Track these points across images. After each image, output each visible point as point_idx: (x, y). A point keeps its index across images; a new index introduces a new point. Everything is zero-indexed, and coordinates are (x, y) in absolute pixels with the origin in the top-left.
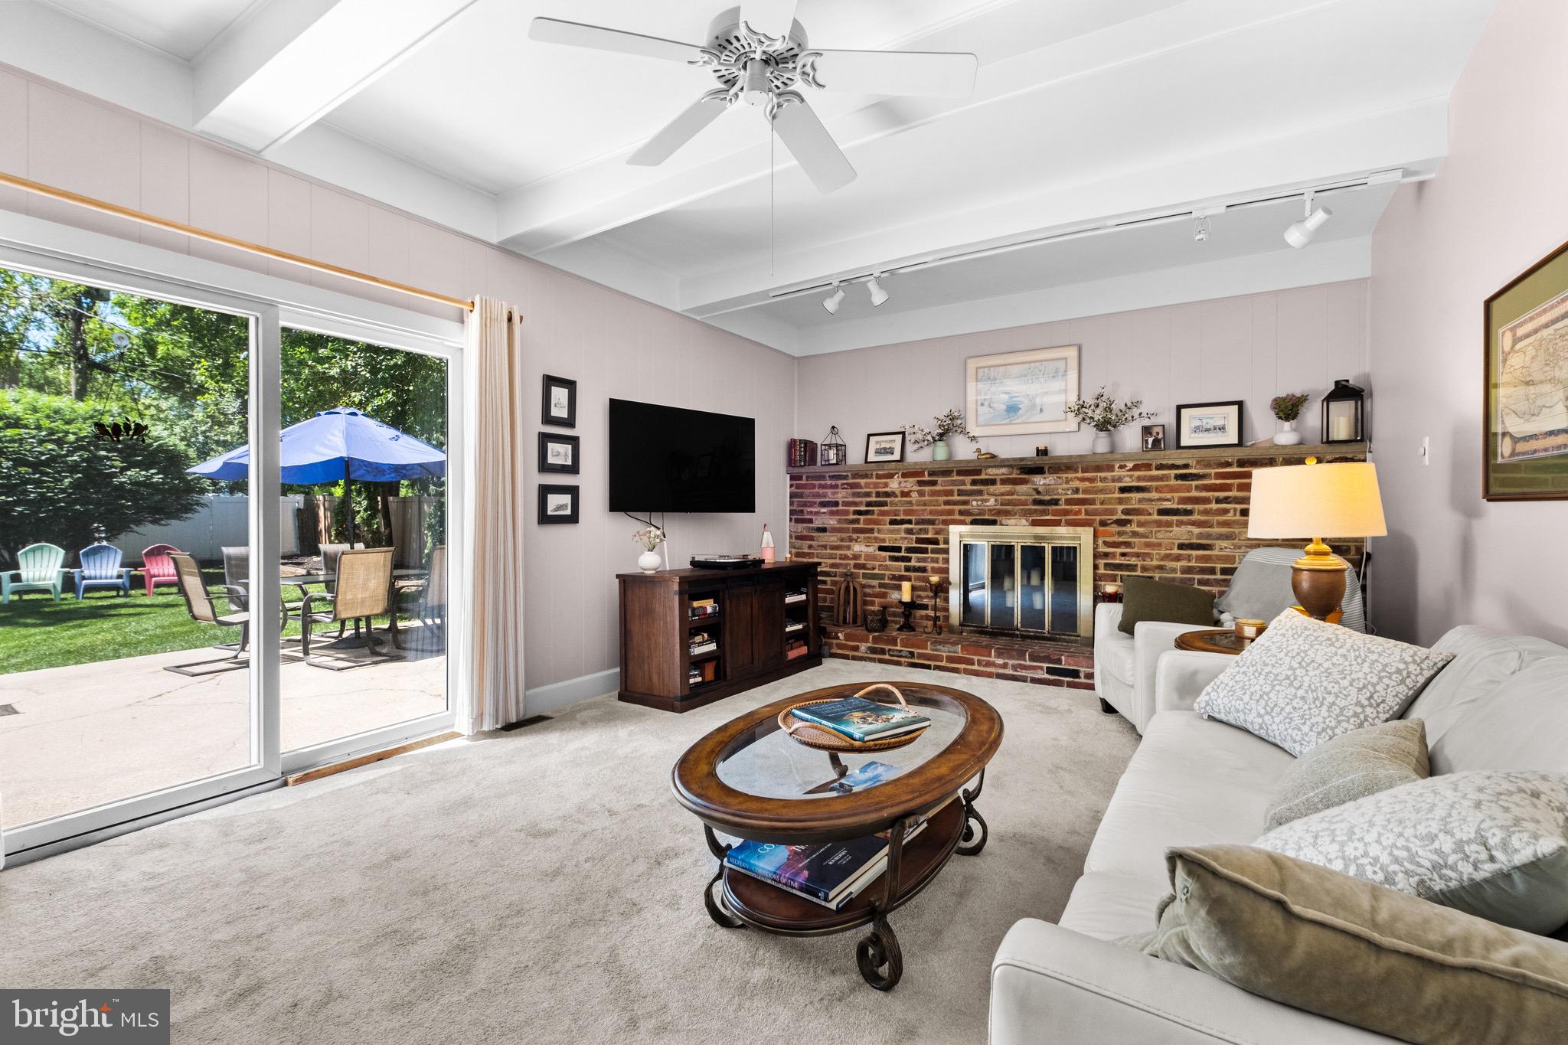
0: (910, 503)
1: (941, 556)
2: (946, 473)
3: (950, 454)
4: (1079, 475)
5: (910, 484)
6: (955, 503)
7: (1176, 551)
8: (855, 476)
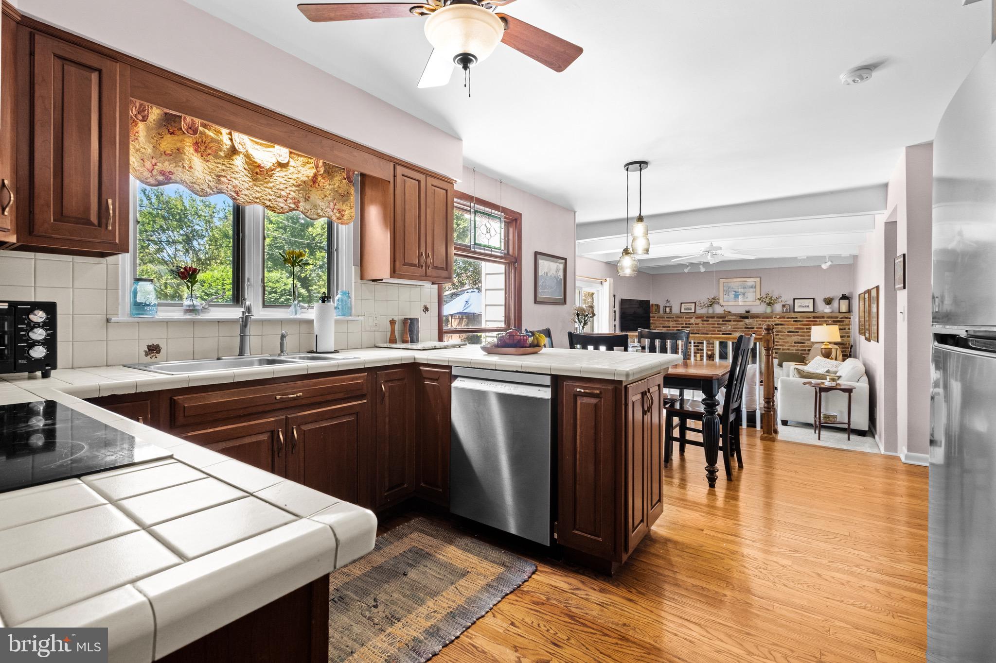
0: (699, 327)
1: (710, 345)
2: (713, 317)
3: (714, 311)
4: (761, 319)
5: (699, 321)
6: (716, 328)
7: (793, 344)
8: (677, 317)
